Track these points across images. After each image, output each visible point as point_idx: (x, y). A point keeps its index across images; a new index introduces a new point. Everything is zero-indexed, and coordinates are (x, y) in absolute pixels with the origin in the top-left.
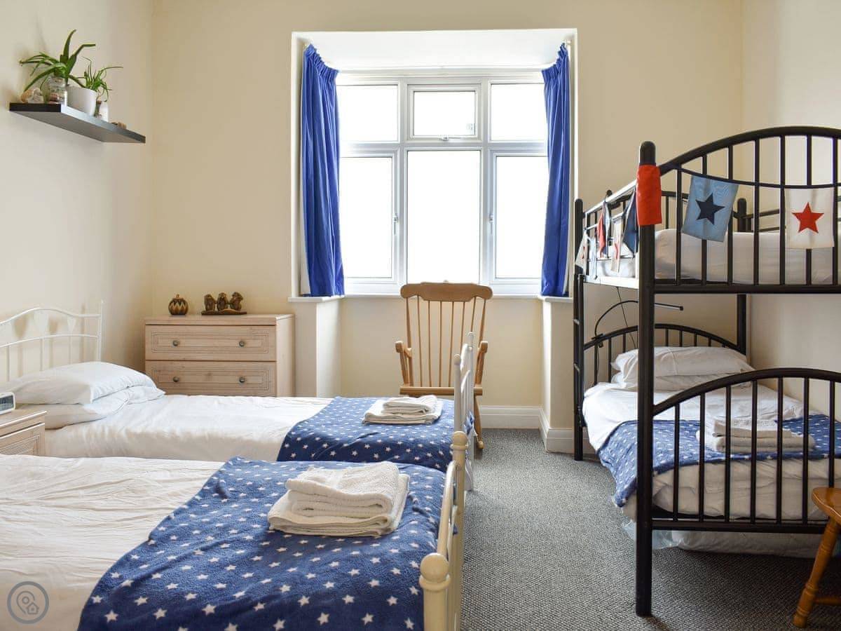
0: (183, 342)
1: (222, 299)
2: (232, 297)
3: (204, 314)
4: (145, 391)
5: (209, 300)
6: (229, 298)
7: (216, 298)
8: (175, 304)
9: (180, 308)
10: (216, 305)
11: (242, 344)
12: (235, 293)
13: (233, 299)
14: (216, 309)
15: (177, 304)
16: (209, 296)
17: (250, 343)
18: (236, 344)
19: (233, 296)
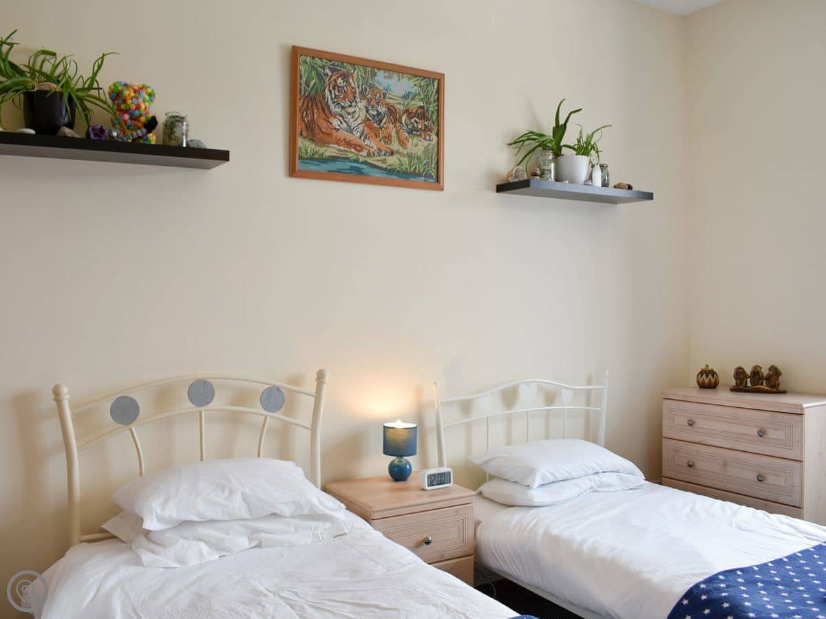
0: (700, 423)
1: (756, 373)
2: (768, 372)
3: (734, 390)
4: (621, 479)
5: (739, 373)
6: (765, 372)
7: (748, 371)
8: (701, 376)
9: (707, 381)
10: (749, 380)
11: (762, 433)
12: (772, 367)
13: (769, 374)
14: (749, 384)
15: (704, 376)
16: (740, 368)
17: (771, 434)
18: (755, 432)
19: (770, 370)
